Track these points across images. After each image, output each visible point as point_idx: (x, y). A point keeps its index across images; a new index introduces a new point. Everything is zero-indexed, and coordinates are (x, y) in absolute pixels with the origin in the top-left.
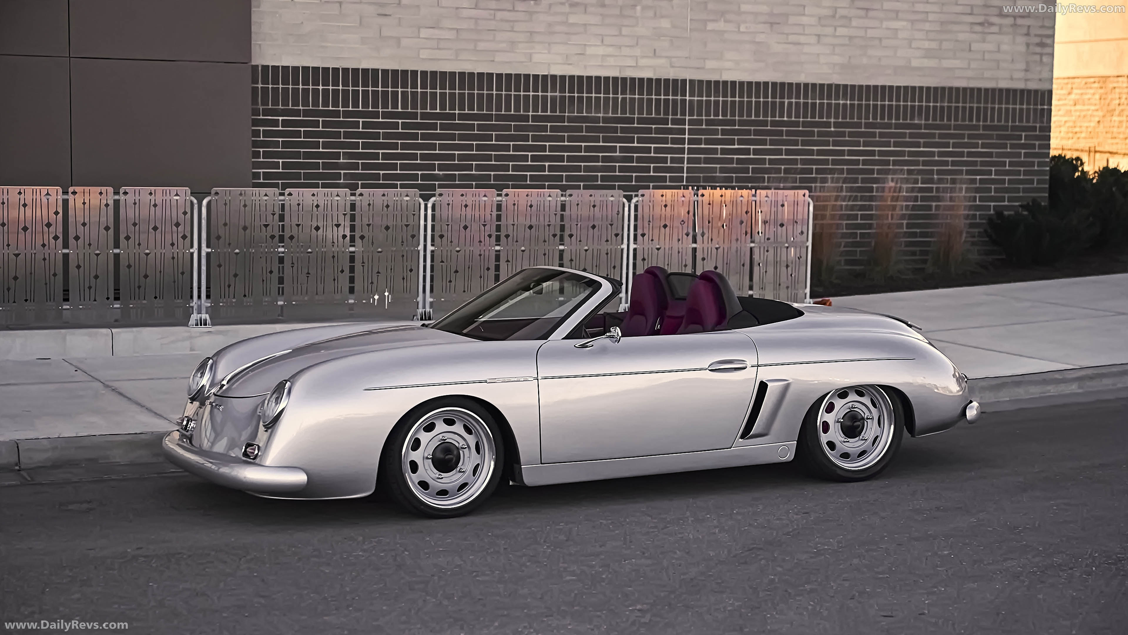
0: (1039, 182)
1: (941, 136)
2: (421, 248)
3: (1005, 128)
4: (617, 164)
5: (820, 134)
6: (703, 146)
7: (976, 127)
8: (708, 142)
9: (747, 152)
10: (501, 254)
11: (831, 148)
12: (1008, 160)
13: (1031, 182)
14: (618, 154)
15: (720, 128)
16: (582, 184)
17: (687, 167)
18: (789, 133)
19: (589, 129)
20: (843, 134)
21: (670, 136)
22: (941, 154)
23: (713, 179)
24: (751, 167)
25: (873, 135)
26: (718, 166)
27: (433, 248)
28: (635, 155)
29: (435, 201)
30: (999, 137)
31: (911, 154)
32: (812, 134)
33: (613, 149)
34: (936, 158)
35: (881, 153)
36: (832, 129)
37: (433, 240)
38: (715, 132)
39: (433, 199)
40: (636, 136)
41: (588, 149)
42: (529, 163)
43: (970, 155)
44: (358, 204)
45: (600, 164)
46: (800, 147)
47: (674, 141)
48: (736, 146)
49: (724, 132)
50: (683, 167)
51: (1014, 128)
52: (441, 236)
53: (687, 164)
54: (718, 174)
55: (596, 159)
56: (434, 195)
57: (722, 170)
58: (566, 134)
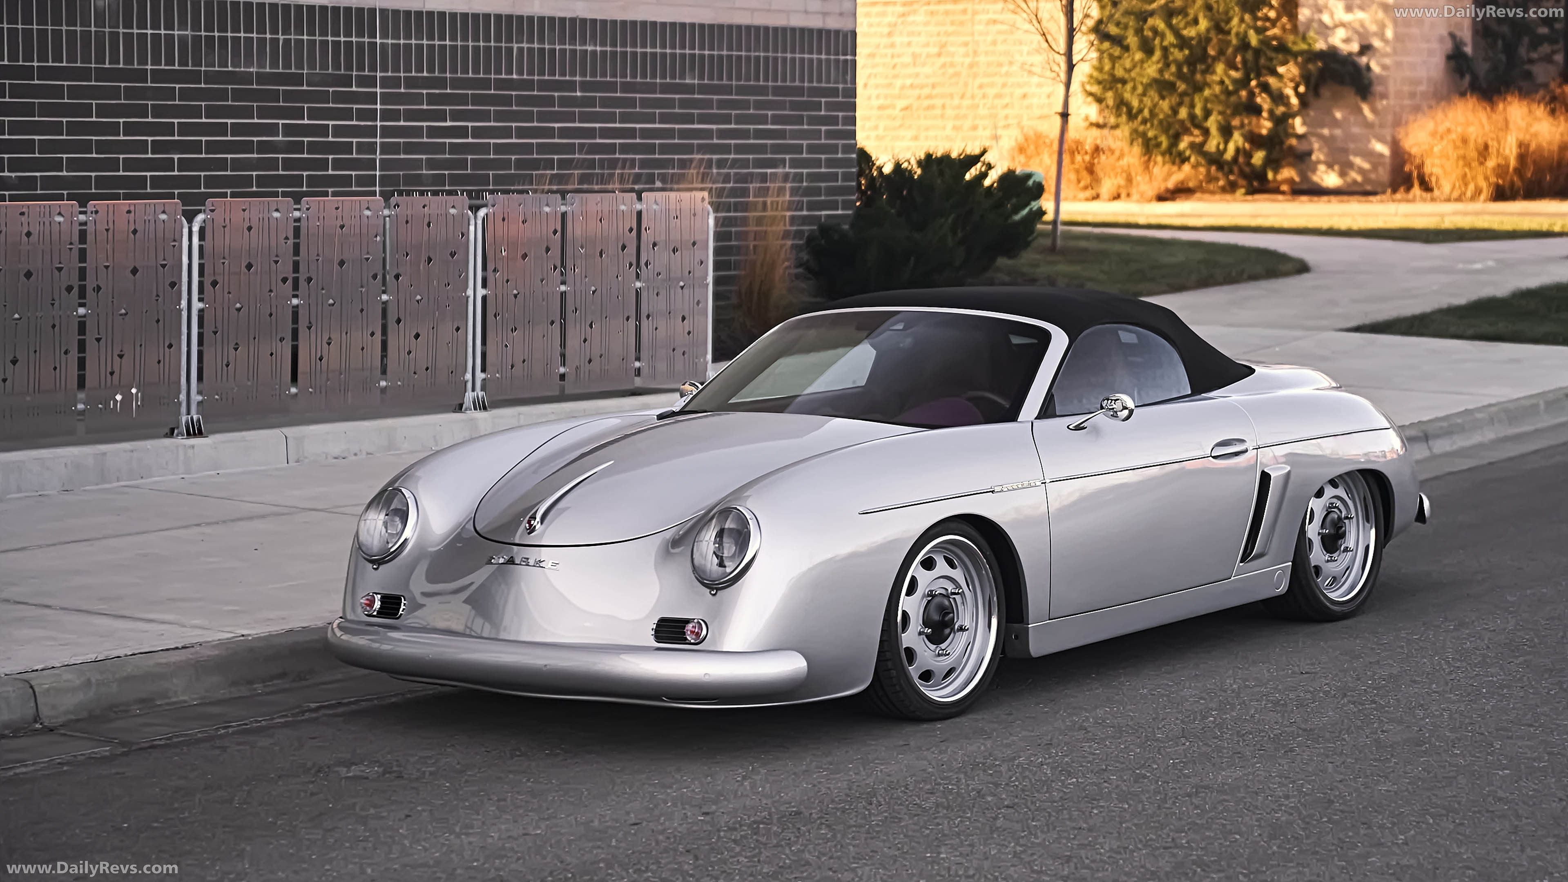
0: (847, 177)
1: (722, 104)
2: (184, 303)
3: (799, 91)
4: (281, 156)
5: (564, 102)
6: (402, 123)
7: (763, 91)
8: (411, 115)
9: (462, 132)
10: (301, 312)
11: (577, 125)
12: (805, 143)
13: (834, 177)
14: (280, 138)
15: (425, 92)
16: (229, 191)
17: (381, 160)
18: (521, 101)
19: (238, 95)
20: (591, 102)
21: (355, 106)
22: (722, 134)
23: (417, 180)
24: (469, 157)
25: (632, 103)
26: (424, 157)
27: (201, 305)
28: (306, 139)
29: (204, 221)
30: (795, 106)
31: (684, 134)
32: (550, 101)
33: (272, 130)
34: (715, 141)
35: (645, 133)
36: (579, 94)
37: (201, 290)
38: (418, 98)
39: (200, 217)
40: (306, 106)
41: (237, 129)
42: (150, 156)
43: (759, 134)
44: (90, 228)
45: (255, 156)
46: (535, 124)
47: (364, 115)
48: (449, 124)
49: (432, 99)
50: (375, 160)
51: (814, 92)
52: (214, 284)
53: (380, 154)
54: (424, 172)
55: (247, 147)
56: (200, 211)
57: (432, 165)
58: (203, 104)
